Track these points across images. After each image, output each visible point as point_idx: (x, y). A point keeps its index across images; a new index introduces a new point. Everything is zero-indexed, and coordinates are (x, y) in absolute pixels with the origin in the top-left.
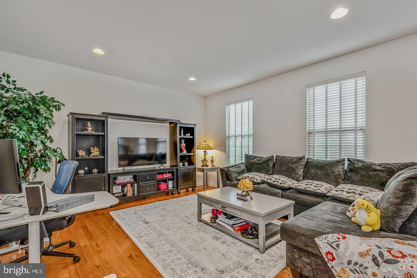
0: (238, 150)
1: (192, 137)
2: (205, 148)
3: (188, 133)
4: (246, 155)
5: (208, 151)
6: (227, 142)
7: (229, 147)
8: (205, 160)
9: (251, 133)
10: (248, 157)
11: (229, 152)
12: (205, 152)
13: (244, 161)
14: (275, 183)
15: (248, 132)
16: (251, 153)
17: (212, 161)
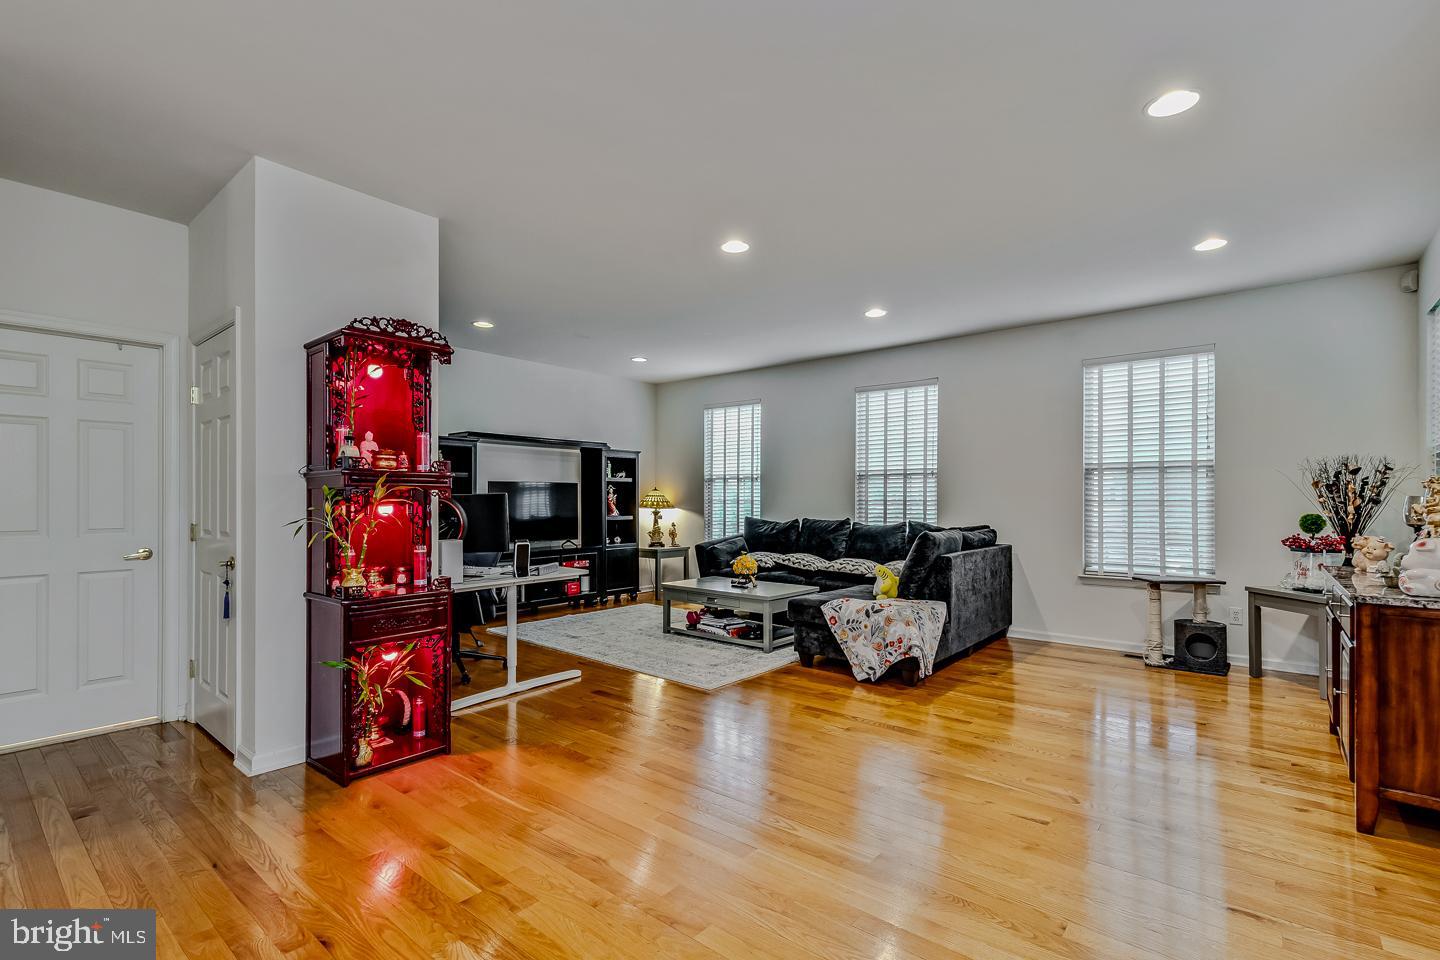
0: (731, 509)
1: (630, 480)
2: (658, 504)
3: (622, 472)
4: (747, 518)
5: (663, 512)
6: (706, 491)
7: (711, 502)
8: (656, 532)
9: (757, 472)
10: (751, 523)
11: (711, 516)
12: (656, 513)
13: (742, 531)
14: (796, 566)
15: (752, 471)
16: (757, 516)
17: (673, 534)
